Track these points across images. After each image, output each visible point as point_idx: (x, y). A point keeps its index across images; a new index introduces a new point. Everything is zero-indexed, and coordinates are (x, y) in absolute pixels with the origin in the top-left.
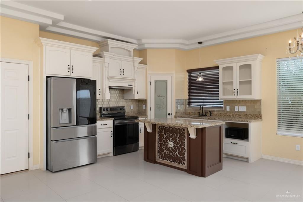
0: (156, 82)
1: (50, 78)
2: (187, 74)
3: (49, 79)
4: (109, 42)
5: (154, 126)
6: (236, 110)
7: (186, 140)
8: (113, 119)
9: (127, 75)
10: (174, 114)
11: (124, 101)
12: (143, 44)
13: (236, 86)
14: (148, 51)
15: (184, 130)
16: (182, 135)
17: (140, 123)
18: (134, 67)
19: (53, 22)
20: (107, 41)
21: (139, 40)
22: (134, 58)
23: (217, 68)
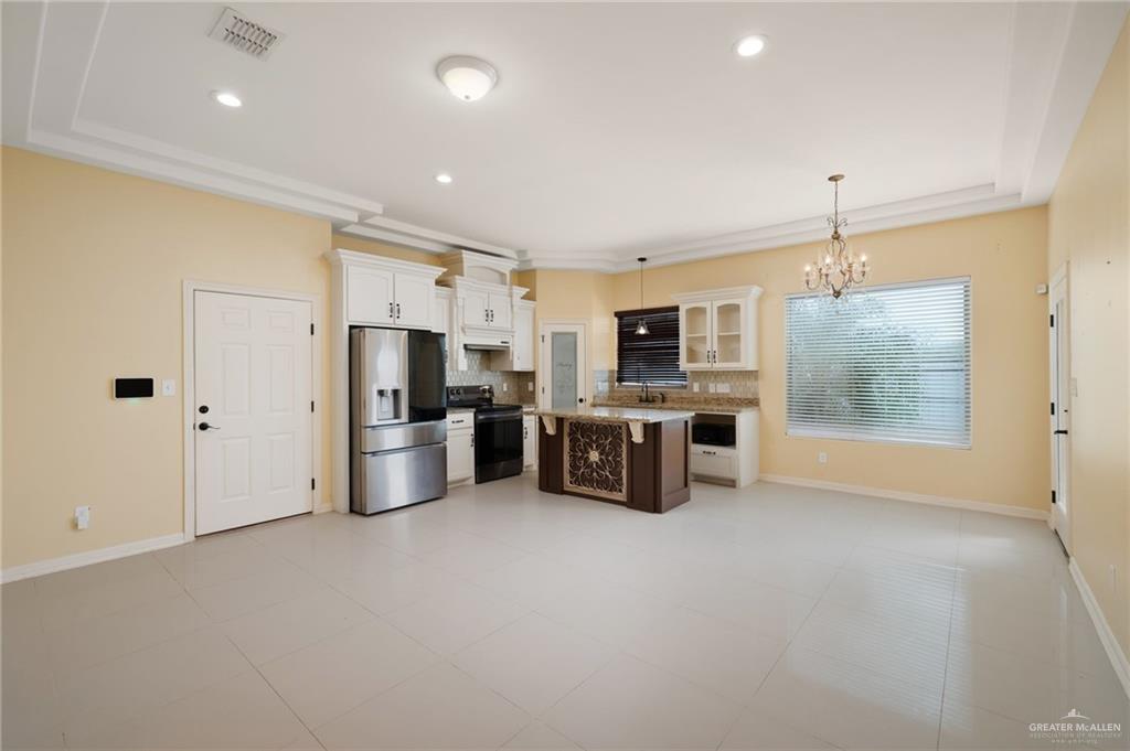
0: (555, 335)
1: (358, 330)
2: (616, 320)
3: (354, 331)
4: (464, 256)
5: (560, 421)
6: (712, 390)
7: (624, 447)
8: (474, 410)
9: (498, 321)
10: (590, 400)
11: (490, 373)
12: (530, 261)
13: (712, 344)
14: (538, 274)
15: (620, 428)
16: (618, 437)
17: (525, 418)
18: (512, 306)
19: (360, 217)
20: (461, 254)
21: (521, 252)
22: (511, 289)
23: (676, 309)
